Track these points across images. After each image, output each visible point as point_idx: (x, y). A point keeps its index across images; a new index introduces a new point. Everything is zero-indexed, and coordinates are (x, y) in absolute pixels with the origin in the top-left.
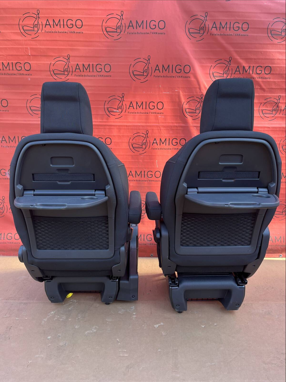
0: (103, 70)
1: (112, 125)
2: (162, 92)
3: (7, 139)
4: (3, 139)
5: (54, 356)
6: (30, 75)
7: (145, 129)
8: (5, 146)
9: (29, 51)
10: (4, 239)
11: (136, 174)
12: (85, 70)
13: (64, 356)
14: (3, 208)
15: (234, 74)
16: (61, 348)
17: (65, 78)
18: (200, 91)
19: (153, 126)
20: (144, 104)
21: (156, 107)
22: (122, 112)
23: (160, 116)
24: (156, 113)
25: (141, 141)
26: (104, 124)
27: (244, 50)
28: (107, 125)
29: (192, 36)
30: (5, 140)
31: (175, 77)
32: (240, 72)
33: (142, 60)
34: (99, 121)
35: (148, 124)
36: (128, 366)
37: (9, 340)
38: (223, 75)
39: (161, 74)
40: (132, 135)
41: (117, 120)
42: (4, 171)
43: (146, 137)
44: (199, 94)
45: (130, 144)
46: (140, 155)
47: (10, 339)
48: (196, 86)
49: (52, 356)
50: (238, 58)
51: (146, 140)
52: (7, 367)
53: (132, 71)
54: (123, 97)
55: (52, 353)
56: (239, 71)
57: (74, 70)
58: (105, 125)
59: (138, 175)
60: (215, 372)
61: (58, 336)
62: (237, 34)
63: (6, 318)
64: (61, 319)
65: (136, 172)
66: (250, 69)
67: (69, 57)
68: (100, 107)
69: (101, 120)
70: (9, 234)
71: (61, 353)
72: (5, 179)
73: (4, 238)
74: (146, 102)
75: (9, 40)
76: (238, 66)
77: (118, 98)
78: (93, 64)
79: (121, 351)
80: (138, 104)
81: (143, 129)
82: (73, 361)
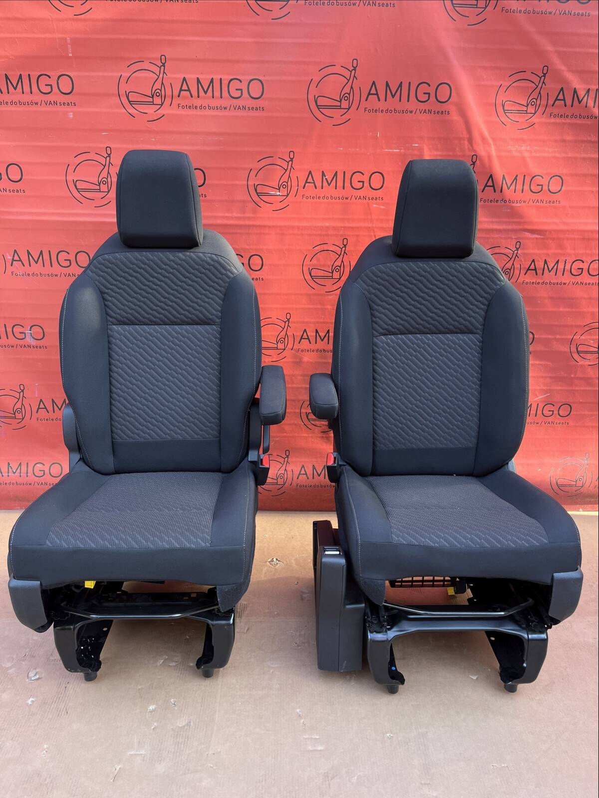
0: (245, 94)
1: (265, 227)
2: (382, 148)
3: (24, 257)
4: (14, 256)
5: (169, 752)
6: (73, 104)
7: (341, 236)
8: (21, 274)
9: (69, 46)
10: (27, 476)
11: (316, 335)
12: (202, 93)
13: (190, 752)
14: (21, 409)
15: (553, 106)
16: (182, 733)
17: (155, 112)
18: (470, 146)
19: (358, 228)
20: (340, 176)
21: (367, 184)
22: (288, 195)
23: (374, 206)
24: (367, 198)
25: (330, 263)
26: (247, 223)
27: (578, 50)
28: (254, 226)
29: (458, 12)
30: (19, 259)
31: (414, 112)
32: (565, 102)
33: (337, 69)
34: (235, 217)
35: (347, 225)
36: (327, 772)
37: (67, 716)
38: (525, 108)
39: (382, 105)
40: (311, 248)
41: (275, 214)
42: (21, 330)
43: (343, 253)
44: (467, 153)
45: (306, 269)
46: (328, 295)
47: (68, 713)
48: (462, 134)
49: (164, 752)
50: (563, 68)
51: (341, 259)
52: (71, 781)
53: (315, 96)
54: (292, 160)
55: (162, 745)
56: (564, 100)
57: (176, 93)
58: (249, 226)
59: (321, 338)
60: (509, 783)
61: (171, 704)
62: (565, 11)
63: (53, 662)
64: (173, 661)
65: (317, 331)
66: (588, 95)
67: (163, 62)
68: (238, 183)
69: (239, 215)
70: (38, 465)
71: (182, 746)
72: (23, 347)
73: (27, 473)
74: (344, 172)
75: (19, 19)
76: (562, 89)
77: (279, 162)
78: (221, 79)
79: (308, 738)
80: (325, 176)
81: (337, 236)
82: (209, 765)
